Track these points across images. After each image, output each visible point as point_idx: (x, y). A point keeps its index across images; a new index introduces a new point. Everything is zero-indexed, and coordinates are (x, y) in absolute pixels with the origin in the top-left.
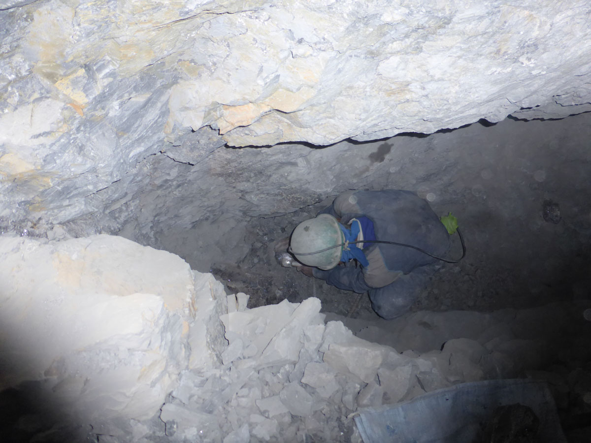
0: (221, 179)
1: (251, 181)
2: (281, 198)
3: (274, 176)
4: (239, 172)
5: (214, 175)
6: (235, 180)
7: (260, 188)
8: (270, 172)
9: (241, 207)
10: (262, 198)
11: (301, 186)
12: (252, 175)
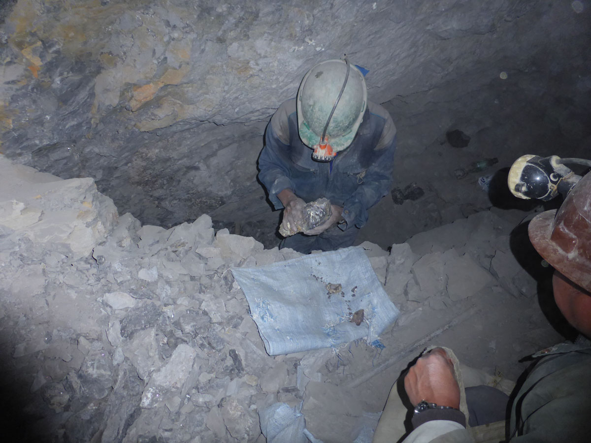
0: (140, 188)
1: (165, 188)
2: (191, 203)
3: (183, 181)
4: (154, 180)
5: (133, 183)
6: (151, 188)
7: (172, 194)
8: (179, 177)
9: (159, 214)
10: (175, 204)
11: (205, 189)
12: (165, 182)
